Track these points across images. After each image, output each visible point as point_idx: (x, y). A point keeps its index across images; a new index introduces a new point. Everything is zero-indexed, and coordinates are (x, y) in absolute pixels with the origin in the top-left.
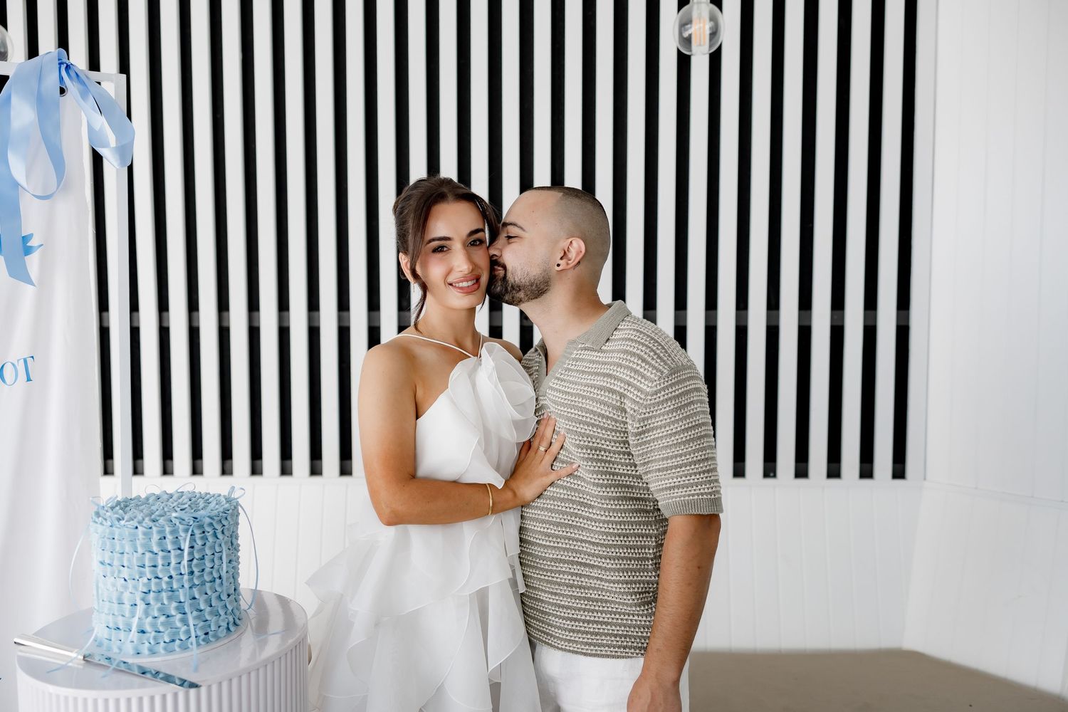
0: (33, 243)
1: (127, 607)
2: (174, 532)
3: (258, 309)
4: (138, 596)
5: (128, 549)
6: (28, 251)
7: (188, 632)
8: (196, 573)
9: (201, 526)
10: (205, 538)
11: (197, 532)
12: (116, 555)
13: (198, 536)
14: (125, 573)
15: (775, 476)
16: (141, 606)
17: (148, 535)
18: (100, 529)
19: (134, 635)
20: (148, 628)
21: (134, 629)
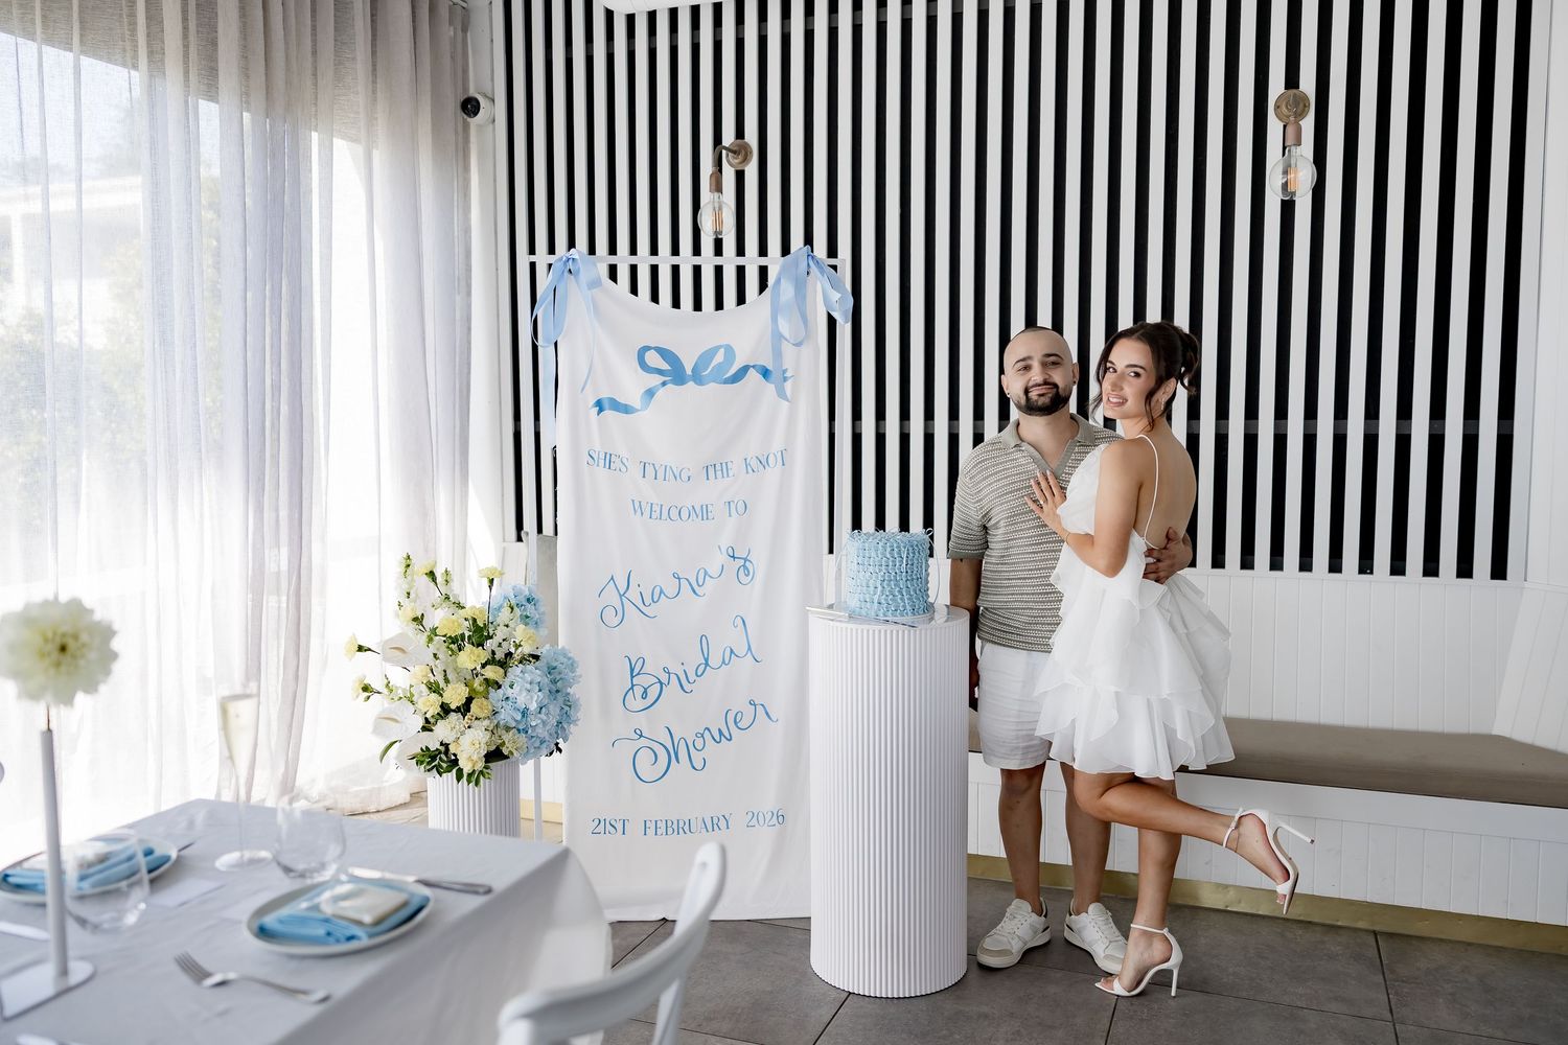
0: (788, 374)
1: (872, 588)
2: (898, 547)
3: (884, 419)
4: (879, 582)
5: (873, 554)
6: (785, 379)
7: (904, 606)
8: (909, 573)
9: (912, 546)
10: (914, 553)
11: (911, 549)
12: (867, 559)
13: (911, 551)
14: (871, 569)
15: (1372, 573)
16: (880, 588)
17: (884, 548)
18: (856, 544)
19: (876, 604)
20: (883, 601)
21: (876, 601)
